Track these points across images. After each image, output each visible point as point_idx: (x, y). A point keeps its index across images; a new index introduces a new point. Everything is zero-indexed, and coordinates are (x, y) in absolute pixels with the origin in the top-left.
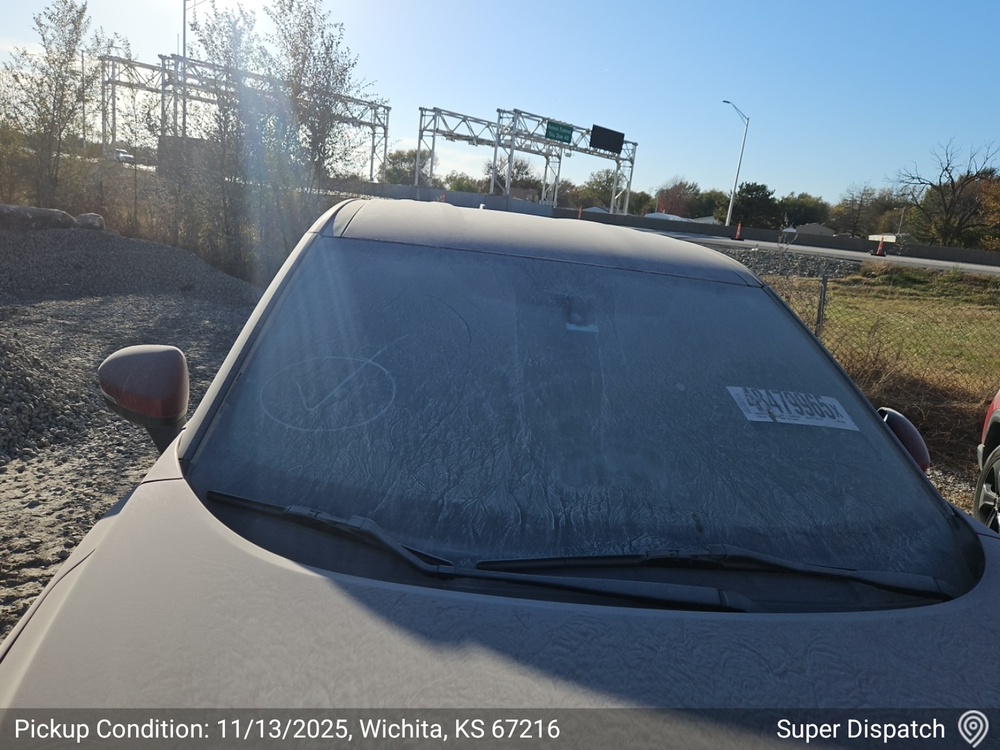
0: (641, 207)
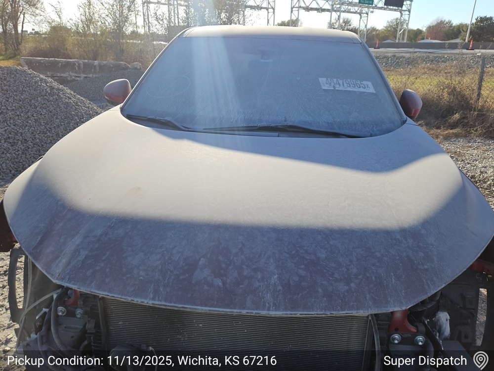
0: (417, 37)
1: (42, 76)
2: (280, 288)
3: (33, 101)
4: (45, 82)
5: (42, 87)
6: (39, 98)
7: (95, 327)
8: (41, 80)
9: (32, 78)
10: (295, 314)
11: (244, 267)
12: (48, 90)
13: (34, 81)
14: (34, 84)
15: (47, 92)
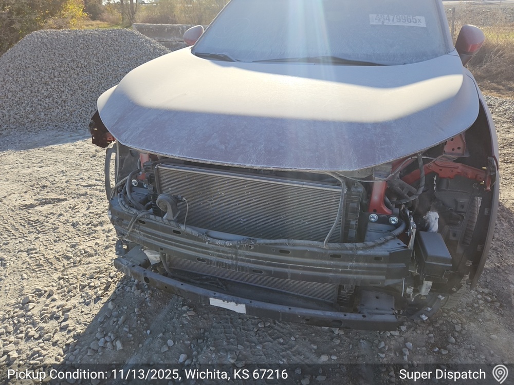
1: (147, 37)
2: (264, 152)
3: (139, 60)
4: (149, 42)
5: (146, 47)
6: (144, 58)
7: (153, 190)
8: (146, 41)
9: (139, 39)
10: (269, 167)
11: (242, 139)
12: (152, 49)
13: (140, 42)
14: (140, 44)
15: (150, 52)
